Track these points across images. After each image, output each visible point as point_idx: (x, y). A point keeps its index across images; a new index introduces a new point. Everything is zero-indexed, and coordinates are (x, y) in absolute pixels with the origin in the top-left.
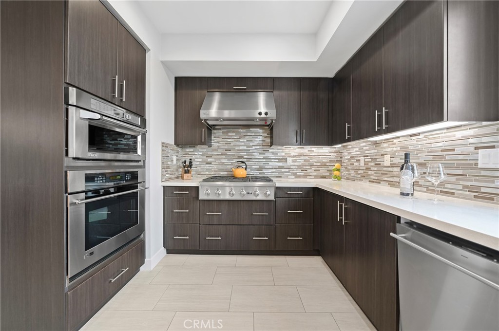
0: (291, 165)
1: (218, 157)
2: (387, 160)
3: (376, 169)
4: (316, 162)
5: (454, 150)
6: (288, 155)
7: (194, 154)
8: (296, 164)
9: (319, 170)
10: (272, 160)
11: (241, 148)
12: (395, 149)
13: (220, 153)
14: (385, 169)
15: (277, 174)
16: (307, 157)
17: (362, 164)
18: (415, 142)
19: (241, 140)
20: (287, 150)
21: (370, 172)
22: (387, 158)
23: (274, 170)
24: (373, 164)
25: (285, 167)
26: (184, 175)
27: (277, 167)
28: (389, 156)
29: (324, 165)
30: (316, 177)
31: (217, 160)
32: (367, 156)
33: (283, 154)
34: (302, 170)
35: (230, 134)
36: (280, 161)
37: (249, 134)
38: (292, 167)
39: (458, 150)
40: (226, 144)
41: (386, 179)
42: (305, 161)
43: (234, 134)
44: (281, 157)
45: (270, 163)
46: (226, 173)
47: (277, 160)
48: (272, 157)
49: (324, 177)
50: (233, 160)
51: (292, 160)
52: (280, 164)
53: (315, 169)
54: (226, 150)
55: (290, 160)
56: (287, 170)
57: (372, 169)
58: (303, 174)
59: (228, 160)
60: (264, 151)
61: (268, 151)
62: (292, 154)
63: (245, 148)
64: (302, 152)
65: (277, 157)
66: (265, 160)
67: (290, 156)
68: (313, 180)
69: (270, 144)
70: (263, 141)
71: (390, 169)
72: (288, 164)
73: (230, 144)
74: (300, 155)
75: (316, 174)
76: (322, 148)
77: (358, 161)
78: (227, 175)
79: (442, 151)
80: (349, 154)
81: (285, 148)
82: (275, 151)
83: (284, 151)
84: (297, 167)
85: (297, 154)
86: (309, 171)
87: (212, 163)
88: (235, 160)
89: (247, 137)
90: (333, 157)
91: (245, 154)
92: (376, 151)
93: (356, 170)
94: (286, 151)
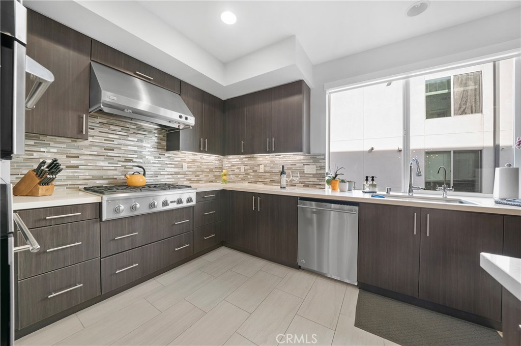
0: (187, 171)
1: (91, 158)
2: (262, 169)
3: (253, 174)
4: (206, 169)
5: (295, 165)
6: (183, 161)
7: (36, 149)
8: (191, 170)
9: (208, 176)
10: (168, 166)
11: (130, 148)
12: (267, 162)
13: (96, 153)
14: (260, 174)
15: (173, 180)
16: (199, 163)
17: (242, 170)
18: (278, 159)
19: (129, 139)
20: (183, 156)
21: (249, 176)
22: (262, 167)
23: (170, 176)
24: (251, 171)
25: (181, 173)
26: (41, 187)
27: (173, 173)
28: (263, 166)
29: (211, 171)
30: (206, 182)
31: (90, 163)
32: (247, 165)
33: (179, 159)
34: (195, 176)
35: (112, 127)
36: (176, 166)
37: (140, 132)
38: (187, 173)
39: (297, 165)
40: (105, 140)
41: (260, 180)
42: (198, 167)
43: (119, 128)
44: (177, 163)
45: (166, 169)
46: (106, 181)
47: (173, 166)
48: (167, 162)
49: (211, 182)
50: (117, 164)
51: (187, 166)
52: (176, 170)
53: (205, 174)
54: (105, 149)
55: (185, 165)
56: (183, 176)
57: (250, 174)
58: (196, 179)
59: (109, 163)
60: (160, 154)
61: (164, 155)
62: (188, 160)
63: (135, 149)
64: (195, 158)
65: (173, 163)
66: (160, 165)
67: (185, 162)
68: (204, 185)
69: (166, 148)
70: (158, 143)
71: (264, 174)
72: (184, 170)
73: (113, 141)
74: (194, 161)
75: (205, 179)
76: (210, 156)
77: (239, 168)
78: (108, 184)
79: (291, 165)
80: (230, 162)
81: (181, 153)
82: (171, 155)
83: (180, 156)
84: (191, 173)
85: (191, 160)
86: (201, 176)
87: (80, 167)
88: (120, 164)
89: (137, 136)
90: (217, 165)
91: (136, 156)
92: (254, 162)
93: (237, 175)
94: (181, 156)
